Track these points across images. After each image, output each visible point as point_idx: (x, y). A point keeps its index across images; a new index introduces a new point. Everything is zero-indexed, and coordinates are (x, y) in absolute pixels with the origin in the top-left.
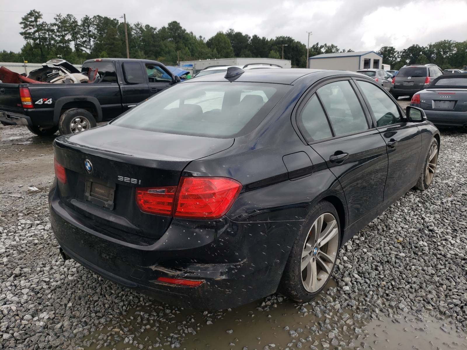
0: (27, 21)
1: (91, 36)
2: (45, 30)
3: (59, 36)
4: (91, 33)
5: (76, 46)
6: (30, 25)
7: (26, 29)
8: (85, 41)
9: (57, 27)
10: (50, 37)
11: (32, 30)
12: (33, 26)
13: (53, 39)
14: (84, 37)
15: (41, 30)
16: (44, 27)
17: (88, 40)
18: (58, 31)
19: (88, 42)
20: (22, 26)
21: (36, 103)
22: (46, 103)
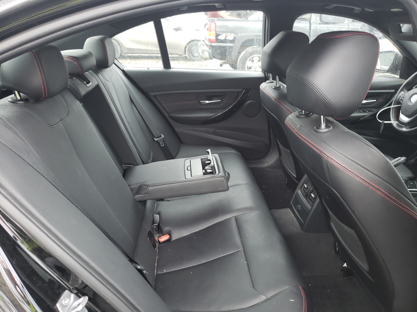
21: (219, 38)
22: (227, 38)
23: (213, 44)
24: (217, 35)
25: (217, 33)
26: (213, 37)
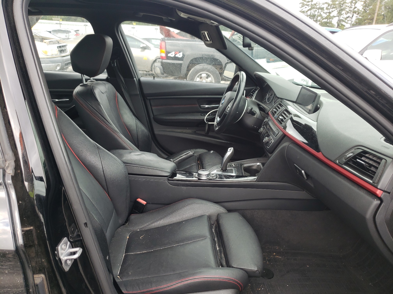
0: (305, 2)
1: (355, 12)
2: (316, 8)
3: (326, 13)
4: (356, 9)
5: (338, 22)
6: (306, 5)
7: (303, 8)
8: (348, 17)
9: (327, 5)
10: (318, 14)
11: (306, 10)
12: (308, 5)
13: (320, 15)
14: (348, 13)
15: (314, 8)
16: (316, 6)
17: (351, 16)
18: (327, 9)
19: (351, 17)
20: (301, 5)
21: (169, 55)
22: (176, 56)
23: (164, 61)
24: (167, 53)
25: (167, 51)
26: (164, 55)
